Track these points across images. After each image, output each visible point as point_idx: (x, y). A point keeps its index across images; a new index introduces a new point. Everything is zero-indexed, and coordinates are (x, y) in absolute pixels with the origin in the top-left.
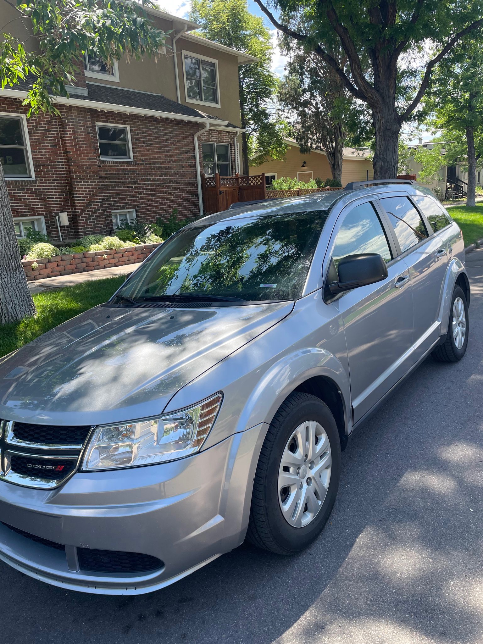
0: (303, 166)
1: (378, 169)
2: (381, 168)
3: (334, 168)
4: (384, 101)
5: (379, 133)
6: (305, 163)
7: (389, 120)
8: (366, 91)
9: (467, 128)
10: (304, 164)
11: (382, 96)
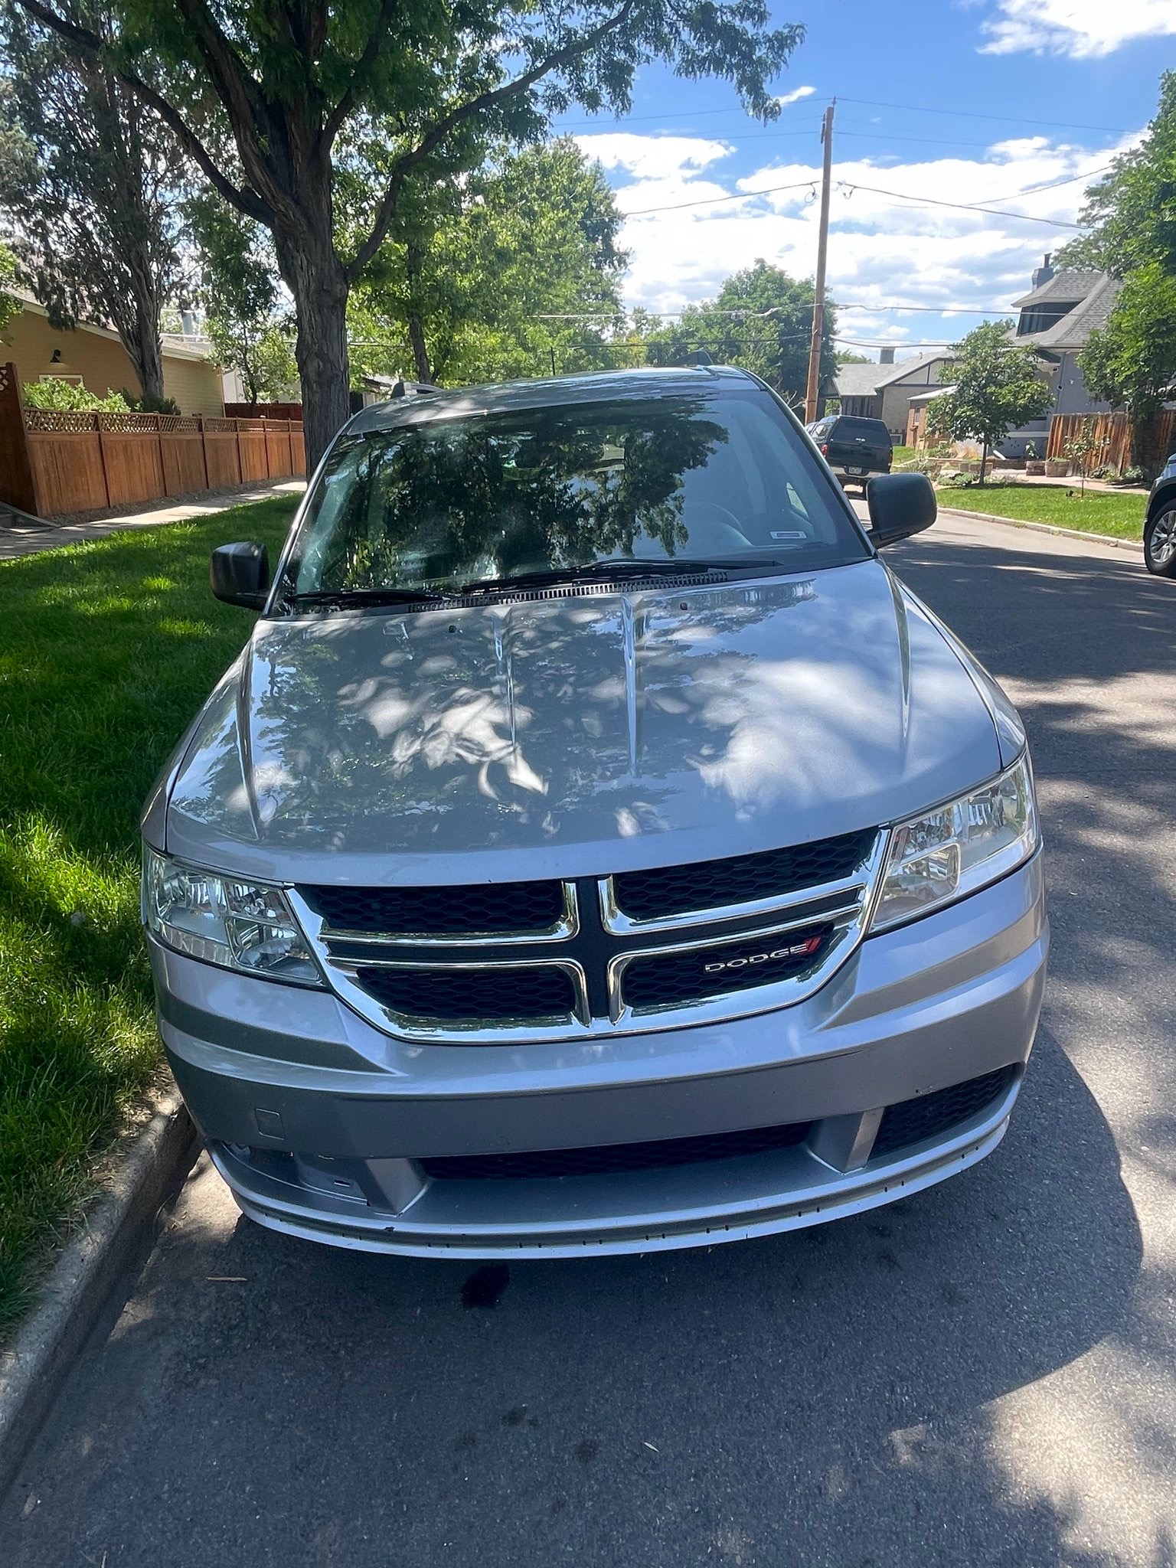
0: (55, 360)
1: (312, 375)
2: (319, 374)
3: (144, 371)
4: (310, 225)
5: (307, 296)
6: (58, 353)
7: (326, 270)
8: (274, 197)
9: (411, 315)
10: (57, 356)
11: (305, 214)
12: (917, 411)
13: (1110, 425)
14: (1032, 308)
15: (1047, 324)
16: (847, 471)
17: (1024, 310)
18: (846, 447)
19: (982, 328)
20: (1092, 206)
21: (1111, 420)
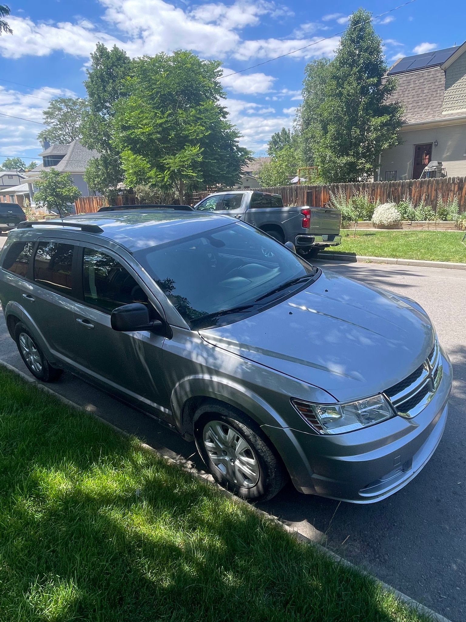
12: (5, 196)
13: (98, 200)
14: (48, 157)
15: (56, 163)
16: (8, 225)
17: (44, 157)
18: (4, 215)
19: (7, 161)
20: (47, 118)
21: (98, 199)
